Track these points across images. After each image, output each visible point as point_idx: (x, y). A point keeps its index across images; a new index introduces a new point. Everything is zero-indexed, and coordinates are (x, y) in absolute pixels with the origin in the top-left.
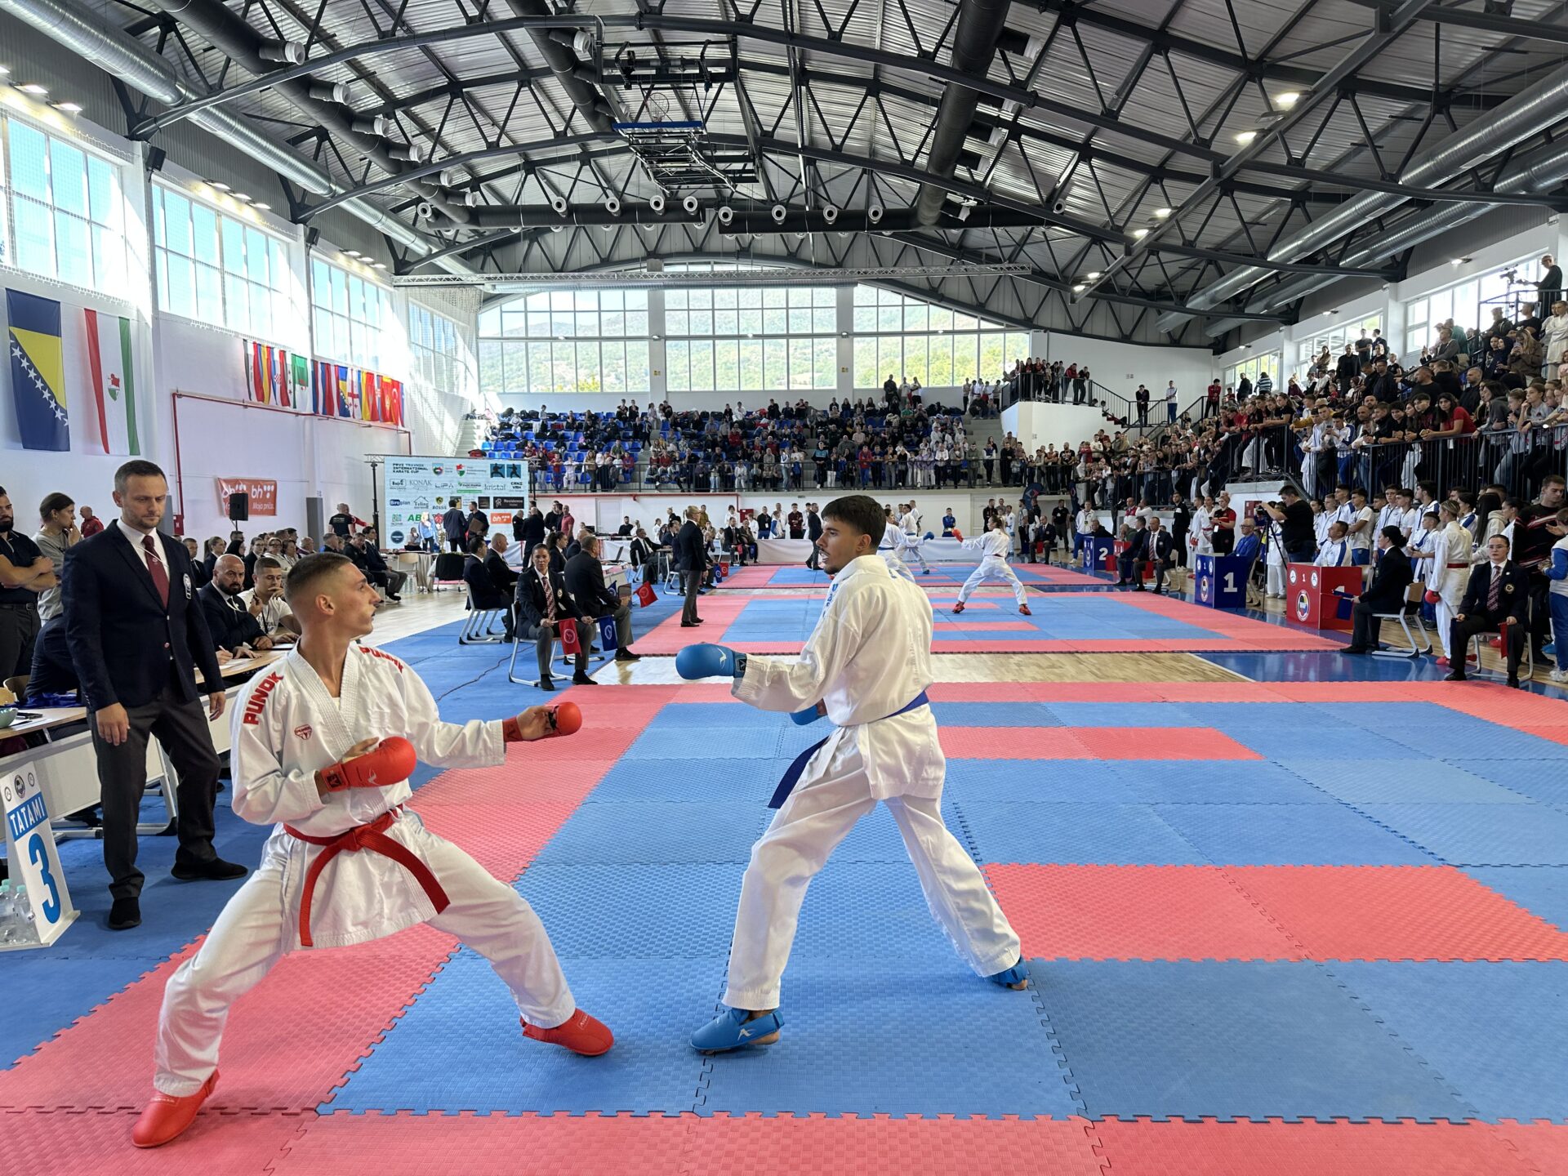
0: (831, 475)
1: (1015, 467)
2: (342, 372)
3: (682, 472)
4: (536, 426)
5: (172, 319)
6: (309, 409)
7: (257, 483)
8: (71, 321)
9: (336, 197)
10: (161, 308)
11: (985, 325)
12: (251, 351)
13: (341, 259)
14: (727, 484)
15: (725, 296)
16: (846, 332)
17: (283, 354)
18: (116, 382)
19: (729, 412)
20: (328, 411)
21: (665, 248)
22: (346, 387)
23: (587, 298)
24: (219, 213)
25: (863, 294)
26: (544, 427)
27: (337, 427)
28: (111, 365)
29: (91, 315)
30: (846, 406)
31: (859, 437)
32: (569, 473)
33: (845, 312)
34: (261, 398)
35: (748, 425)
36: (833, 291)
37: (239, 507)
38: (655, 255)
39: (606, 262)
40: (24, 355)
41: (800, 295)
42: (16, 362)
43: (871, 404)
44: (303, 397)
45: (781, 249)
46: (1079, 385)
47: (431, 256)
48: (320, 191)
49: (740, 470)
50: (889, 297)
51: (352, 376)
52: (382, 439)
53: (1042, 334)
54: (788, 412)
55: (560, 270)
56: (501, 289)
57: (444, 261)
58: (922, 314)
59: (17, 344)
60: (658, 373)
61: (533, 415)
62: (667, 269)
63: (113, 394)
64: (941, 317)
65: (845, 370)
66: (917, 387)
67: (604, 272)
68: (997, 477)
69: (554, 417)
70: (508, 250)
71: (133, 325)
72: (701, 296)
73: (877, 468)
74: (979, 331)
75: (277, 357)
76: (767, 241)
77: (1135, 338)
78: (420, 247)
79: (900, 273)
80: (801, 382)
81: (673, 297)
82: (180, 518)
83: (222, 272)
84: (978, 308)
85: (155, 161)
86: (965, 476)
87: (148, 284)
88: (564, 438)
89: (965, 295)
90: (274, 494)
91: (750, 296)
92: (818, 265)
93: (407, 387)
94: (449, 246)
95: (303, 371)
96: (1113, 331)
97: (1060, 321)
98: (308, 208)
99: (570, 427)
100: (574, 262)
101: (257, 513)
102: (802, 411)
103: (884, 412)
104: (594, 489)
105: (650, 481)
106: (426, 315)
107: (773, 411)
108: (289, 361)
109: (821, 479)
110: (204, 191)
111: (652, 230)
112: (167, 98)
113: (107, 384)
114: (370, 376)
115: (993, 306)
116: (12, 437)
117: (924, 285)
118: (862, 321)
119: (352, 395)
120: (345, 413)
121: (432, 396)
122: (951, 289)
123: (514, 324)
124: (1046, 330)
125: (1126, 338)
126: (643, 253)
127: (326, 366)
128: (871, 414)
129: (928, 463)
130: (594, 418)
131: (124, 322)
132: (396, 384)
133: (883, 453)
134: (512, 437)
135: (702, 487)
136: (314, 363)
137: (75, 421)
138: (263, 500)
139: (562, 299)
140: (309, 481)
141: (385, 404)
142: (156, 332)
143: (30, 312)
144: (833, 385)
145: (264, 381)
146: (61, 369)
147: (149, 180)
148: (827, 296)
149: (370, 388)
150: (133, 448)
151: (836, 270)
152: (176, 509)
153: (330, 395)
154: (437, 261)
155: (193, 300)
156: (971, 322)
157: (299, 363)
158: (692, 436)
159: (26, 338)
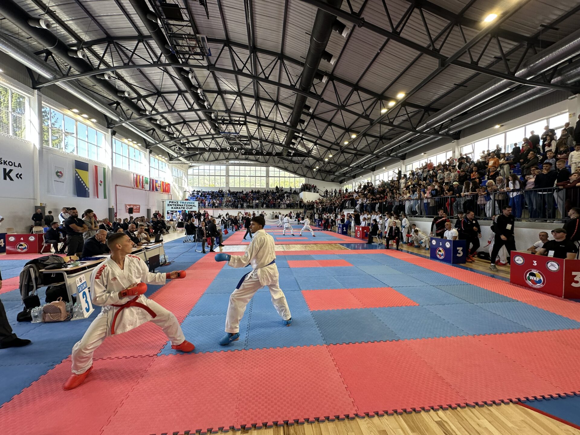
0: (265, 205)
1: (302, 204)
2: (156, 181)
3: (232, 204)
4: (200, 194)
5: (116, 168)
6: (148, 189)
7: (135, 205)
8: (91, 168)
9: (156, 143)
10: (114, 166)
11: (296, 176)
12: (135, 176)
13: (157, 157)
14: (242, 207)
15: (242, 168)
16: (268, 176)
17: (143, 177)
18: (101, 182)
19: (243, 192)
20: (153, 190)
21: (230, 157)
22: (157, 185)
23: (212, 167)
24: (129, 146)
25: (271, 168)
26: (202, 194)
27: (156, 193)
28: (100, 178)
29: (96, 167)
30: (268, 191)
31: (270, 198)
32: (207, 204)
33: (268, 172)
34: (137, 186)
35: (247, 194)
36: (265, 168)
37: (131, 211)
38: (227, 159)
39: (217, 160)
40: (79, 175)
41: (258, 168)
42: (76, 177)
43: (273, 191)
44: (147, 187)
45: (254, 159)
46: (314, 189)
48: (153, 142)
49: (245, 205)
50: (277, 169)
51: (159, 182)
52: (165, 196)
53: (307, 178)
54: (255, 192)
55: (206, 161)
56: (193, 164)
57: (181, 158)
58: (283, 173)
59: (77, 173)
60: (227, 183)
61: (199, 192)
62: (230, 162)
63: (101, 185)
64: (287, 174)
65: (267, 184)
66: (282, 188)
67: (216, 162)
68: (298, 207)
69: (204, 192)
70: (195, 156)
71: (106, 169)
72: (237, 168)
73: (274, 204)
74: (295, 177)
75: (141, 177)
76: (251, 157)
77: (325, 180)
78: (176, 155)
79: (279, 165)
80: (258, 186)
81: (231, 168)
82: (116, 213)
83: (129, 158)
84: (295, 172)
85: (114, 133)
86: (292, 206)
87: (111, 160)
88: (206, 196)
89: (292, 170)
90: (139, 208)
91: (247, 168)
92: (262, 162)
93: (171, 185)
94: (182, 155)
95: (148, 181)
96: (321, 179)
97: (311, 176)
98: (150, 145)
99: (207, 194)
100: (210, 160)
101: (135, 212)
102: (258, 192)
103: (276, 193)
104: (213, 208)
105: (225, 206)
106: (176, 170)
107: (252, 192)
108: (144, 179)
109: (263, 206)
110: (125, 140)
111: (227, 154)
112: (117, 120)
113: (99, 182)
114: (163, 182)
115: (297, 172)
116: (74, 194)
117: (284, 167)
118: (271, 174)
119: (159, 186)
120: (157, 190)
121: (177, 187)
122: (289, 169)
123: (196, 172)
125: (323, 180)
126: (225, 158)
127: (153, 180)
128: (273, 193)
129: (285, 203)
130: (213, 192)
131: (104, 169)
132: (169, 184)
133: (276, 201)
134: (194, 196)
135: (237, 207)
136: (150, 179)
137: (91, 191)
138: (136, 209)
139: (207, 167)
140: (148, 205)
141: (166, 189)
142: (112, 171)
143: (81, 166)
144: (265, 187)
145: (138, 183)
146: (88, 178)
147: (112, 137)
148: (264, 169)
149: (163, 185)
150: (105, 197)
151: (266, 163)
152: (115, 211)
153: (153, 186)
154: (179, 158)
155: (121, 164)
156: (293, 175)
157: (146, 179)
158: (235, 197)
159: (79, 171)
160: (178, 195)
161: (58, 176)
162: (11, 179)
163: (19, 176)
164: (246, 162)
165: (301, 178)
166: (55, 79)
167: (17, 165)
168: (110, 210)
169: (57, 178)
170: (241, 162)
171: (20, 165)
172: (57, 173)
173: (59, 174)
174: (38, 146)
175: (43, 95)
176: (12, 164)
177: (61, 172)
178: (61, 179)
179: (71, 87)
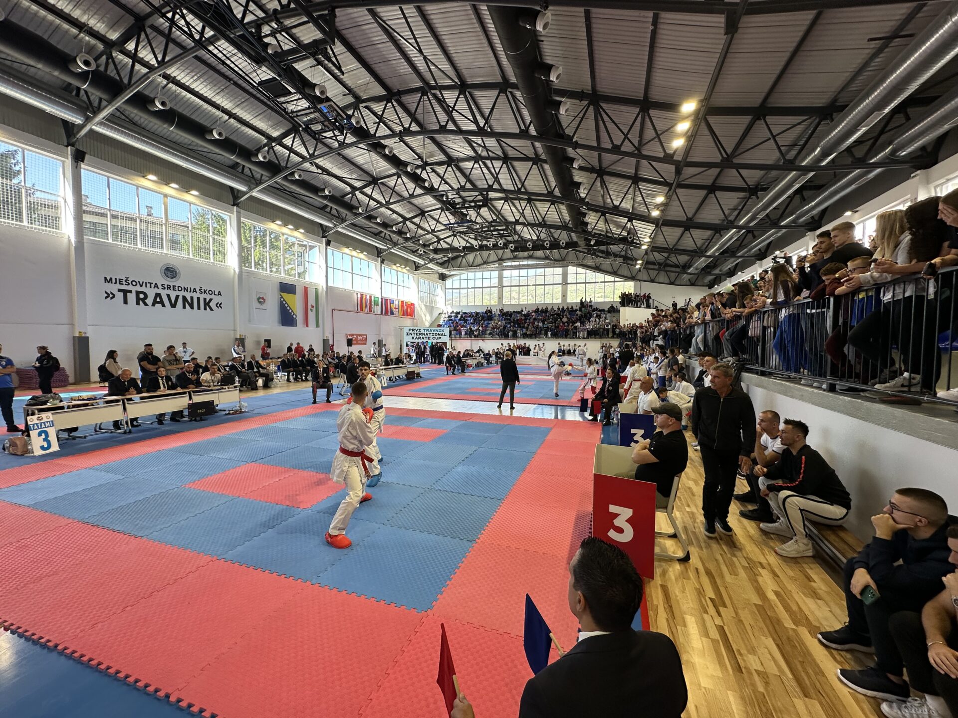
0: (549, 334)
1: (617, 331)
2: (392, 301)
3: (500, 332)
4: (459, 316)
5: (332, 288)
6: (379, 313)
7: (360, 335)
8: (299, 291)
9: (389, 248)
10: (329, 285)
11: (617, 279)
12: (359, 296)
13: (394, 267)
14: (515, 336)
15: (523, 272)
16: (565, 283)
17: (371, 297)
18: (313, 307)
19: (522, 311)
20: (386, 313)
21: (504, 257)
22: (393, 306)
23: (479, 275)
24: (352, 256)
25: (571, 269)
26: (461, 317)
27: (389, 319)
28: (312, 301)
29: (306, 288)
30: (563, 309)
31: (565, 320)
32: (463, 333)
33: (565, 276)
34: (362, 310)
35: (527, 315)
36: (560, 269)
37: (350, 343)
38: (501, 260)
39: (485, 263)
40: (284, 300)
41: (549, 271)
42: (281, 302)
43: (572, 308)
44: (378, 310)
45: (543, 256)
46: (648, 301)
47: (425, 264)
48: (383, 247)
49: (519, 332)
50: (581, 270)
51: (396, 303)
52: (407, 322)
53: (638, 282)
54: (542, 311)
55: (471, 266)
56: (452, 273)
57: (430, 265)
58: (592, 275)
59: (282, 297)
60: (500, 298)
61: (458, 313)
62: (505, 264)
63: (311, 310)
64: (600, 277)
65: (564, 296)
66: (591, 302)
67: (484, 266)
68: (611, 335)
69: (466, 313)
70: (455, 261)
71: (320, 291)
72: (515, 273)
73: (567, 331)
74: (614, 282)
75: (368, 297)
76: (539, 253)
77: (676, 283)
78: (422, 262)
79: (585, 262)
80: (548, 300)
81: (506, 273)
82: (333, 346)
83: (352, 273)
84: (614, 273)
85: (328, 243)
86: (598, 334)
87: (325, 278)
88: (467, 320)
89: (610, 269)
90: (366, 339)
91: (532, 272)
92: (555, 260)
93: (416, 305)
94: (431, 260)
95: (378, 301)
96: (668, 281)
97: (646, 277)
98: (382, 253)
99: (469, 317)
100: (476, 263)
101: (355, 344)
102: (546, 311)
103: (576, 310)
104: (471, 337)
105: (490, 334)
106: (427, 282)
107: (537, 311)
108: (373, 298)
109: (546, 334)
110: (346, 250)
111: (500, 252)
112: (331, 225)
113: (310, 307)
114: (403, 302)
115: (620, 273)
116: (279, 323)
117: (594, 266)
118: (570, 279)
119: (396, 308)
120: (392, 313)
121: (423, 307)
122: (604, 267)
123: (457, 285)
124: (640, 281)
125: (672, 283)
126: (497, 259)
127: (386, 300)
128: (572, 311)
129: (585, 329)
130: (477, 314)
131: (317, 290)
132: (412, 304)
133: (568, 326)
134: (451, 320)
135: (506, 337)
136: (382, 299)
137: (299, 318)
138: (362, 340)
139: (471, 275)
140: (379, 335)
141: (408, 310)
142: (327, 292)
143: (287, 288)
144: (560, 301)
145: (363, 305)
146: (295, 303)
147: (326, 249)
148: (559, 271)
149: (403, 306)
150: (317, 325)
151: (562, 262)
152: (331, 343)
153: (387, 308)
154: (428, 265)
155: (341, 282)
156: (611, 278)
157: (376, 299)
158: (508, 319)
159: (284, 295)
160: (424, 319)
161: (260, 302)
162: (211, 309)
163: (219, 305)
164: (530, 262)
165: (626, 283)
166: (251, 189)
167: (217, 293)
168: (325, 342)
169: (259, 305)
170: (521, 263)
171: (220, 293)
172: (259, 299)
173: (261, 300)
174: (237, 270)
175: (242, 211)
176: (211, 292)
177: (263, 298)
178: (264, 306)
179: (268, 195)
